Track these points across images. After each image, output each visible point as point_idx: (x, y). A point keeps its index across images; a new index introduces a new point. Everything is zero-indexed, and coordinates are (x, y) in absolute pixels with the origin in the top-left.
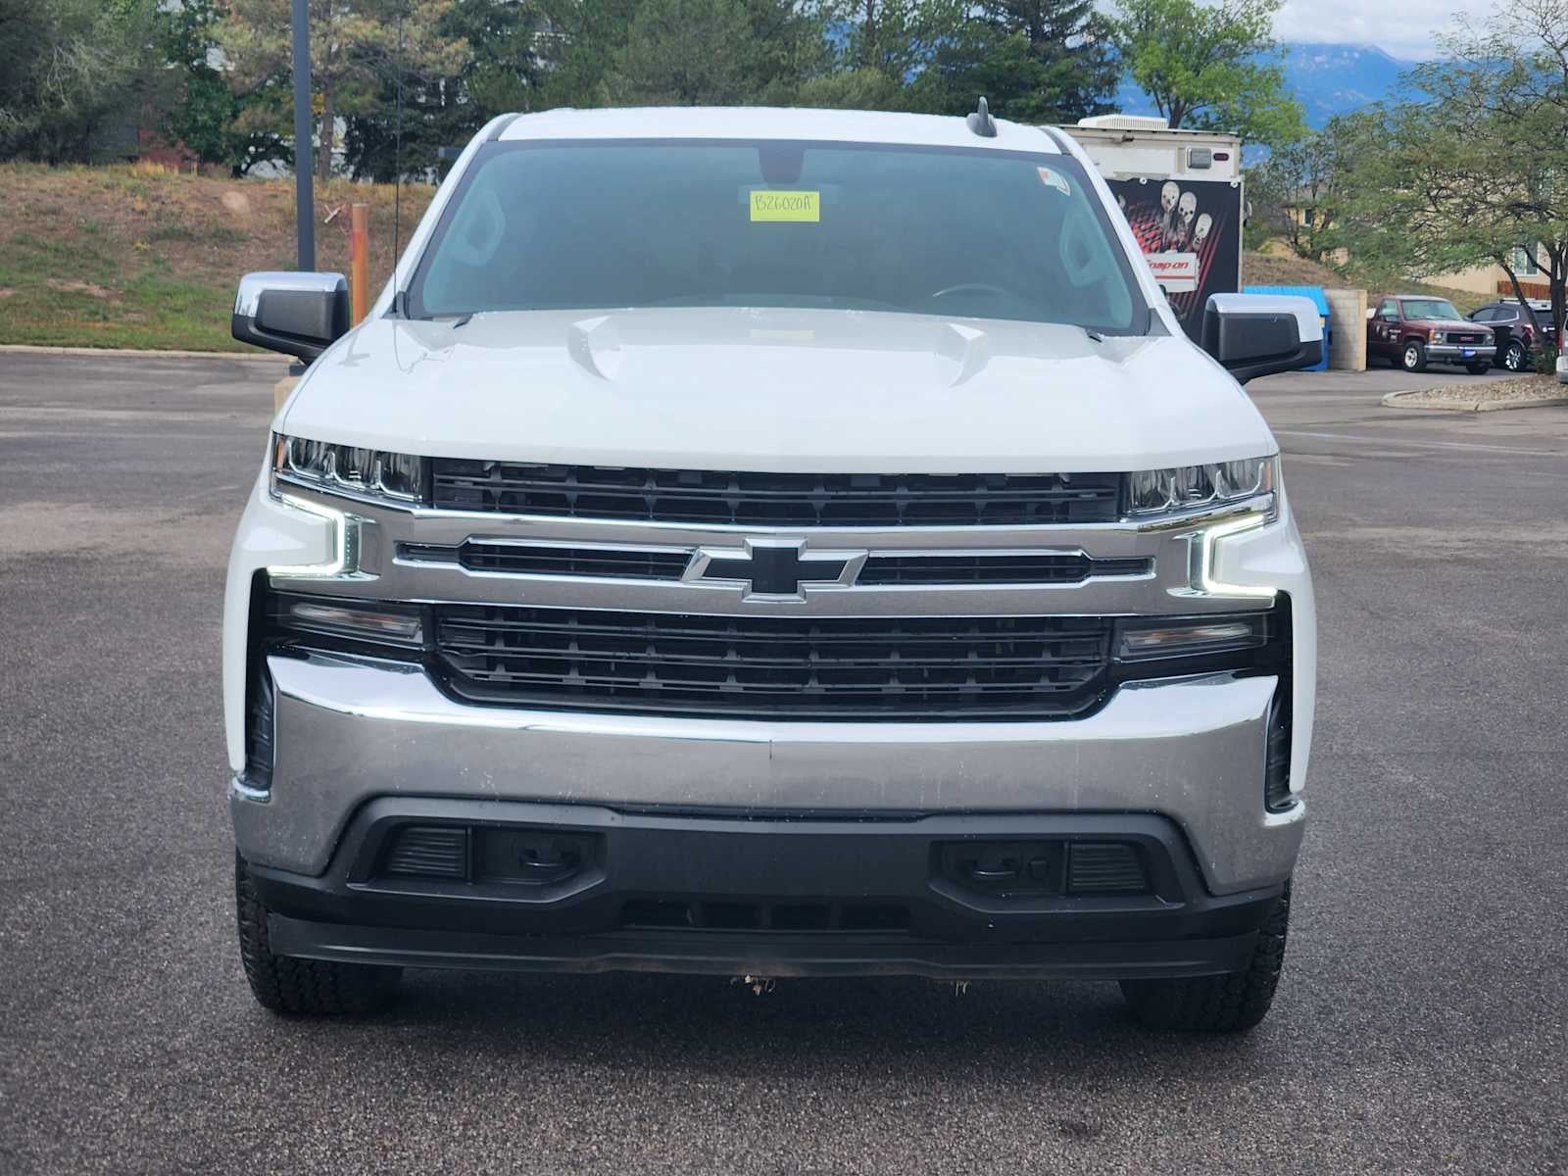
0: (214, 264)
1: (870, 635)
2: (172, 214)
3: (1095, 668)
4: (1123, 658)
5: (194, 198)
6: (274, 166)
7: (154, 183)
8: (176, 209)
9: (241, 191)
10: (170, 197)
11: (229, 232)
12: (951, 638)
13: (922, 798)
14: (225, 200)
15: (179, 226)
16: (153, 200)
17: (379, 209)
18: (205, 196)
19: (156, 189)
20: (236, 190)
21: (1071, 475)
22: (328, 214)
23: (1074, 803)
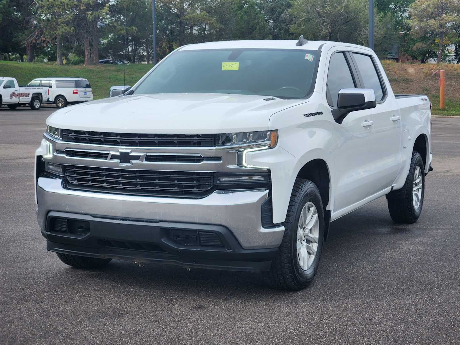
0: (402, 89)
1: (150, 175)
2: (392, 74)
3: (210, 186)
4: (218, 184)
5: (399, 70)
6: (434, 60)
7: (388, 66)
8: (393, 73)
9: (413, 67)
10: (392, 70)
11: (408, 79)
12: (170, 176)
13: (158, 217)
14: (408, 70)
15: (394, 78)
16: (387, 71)
17: (454, 71)
18: (403, 69)
19: (388, 67)
20: (411, 67)
21: (202, 134)
22: (433, 73)
23: (197, 221)
